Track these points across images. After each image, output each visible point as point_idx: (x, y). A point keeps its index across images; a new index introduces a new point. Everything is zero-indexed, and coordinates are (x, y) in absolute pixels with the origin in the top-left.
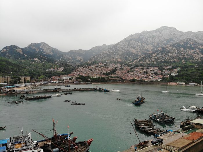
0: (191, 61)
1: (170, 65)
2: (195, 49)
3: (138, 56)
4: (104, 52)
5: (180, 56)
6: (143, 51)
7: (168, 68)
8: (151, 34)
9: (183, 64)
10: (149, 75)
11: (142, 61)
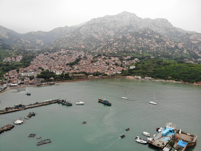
0: (147, 51)
1: (129, 56)
2: (152, 39)
3: (100, 42)
4: (67, 36)
5: (138, 46)
6: (105, 37)
7: (127, 58)
9: (140, 54)
10: (111, 66)
11: (104, 49)
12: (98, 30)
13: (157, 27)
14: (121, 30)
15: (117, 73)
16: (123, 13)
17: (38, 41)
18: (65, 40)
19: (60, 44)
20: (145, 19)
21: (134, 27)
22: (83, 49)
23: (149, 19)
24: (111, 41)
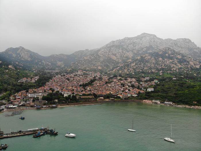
0: (169, 72)
1: (148, 77)
2: (173, 59)
3: (118, 63)
4: (86, 58)
5: (158, 67)
6: (124, 58)
7: (145, 79)
8: (132, 41)
9: (160, 76)
10: (126, 88)
11: (121, 70)
12: (116, 52)
13: (179, 47)
14: (140, 51)
15: (133, 95)
16: (142, 34)
17: (59, 63)
18: (83, 62)
19: (78, 65)
20: (167, 40)
21: (154, 48)
22: (100, 70)
23: (170, 40)
24: (129, 62)
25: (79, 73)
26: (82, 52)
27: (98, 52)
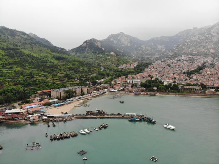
25: (183, 58)
26: (188, 32)
27: (211, 30)
